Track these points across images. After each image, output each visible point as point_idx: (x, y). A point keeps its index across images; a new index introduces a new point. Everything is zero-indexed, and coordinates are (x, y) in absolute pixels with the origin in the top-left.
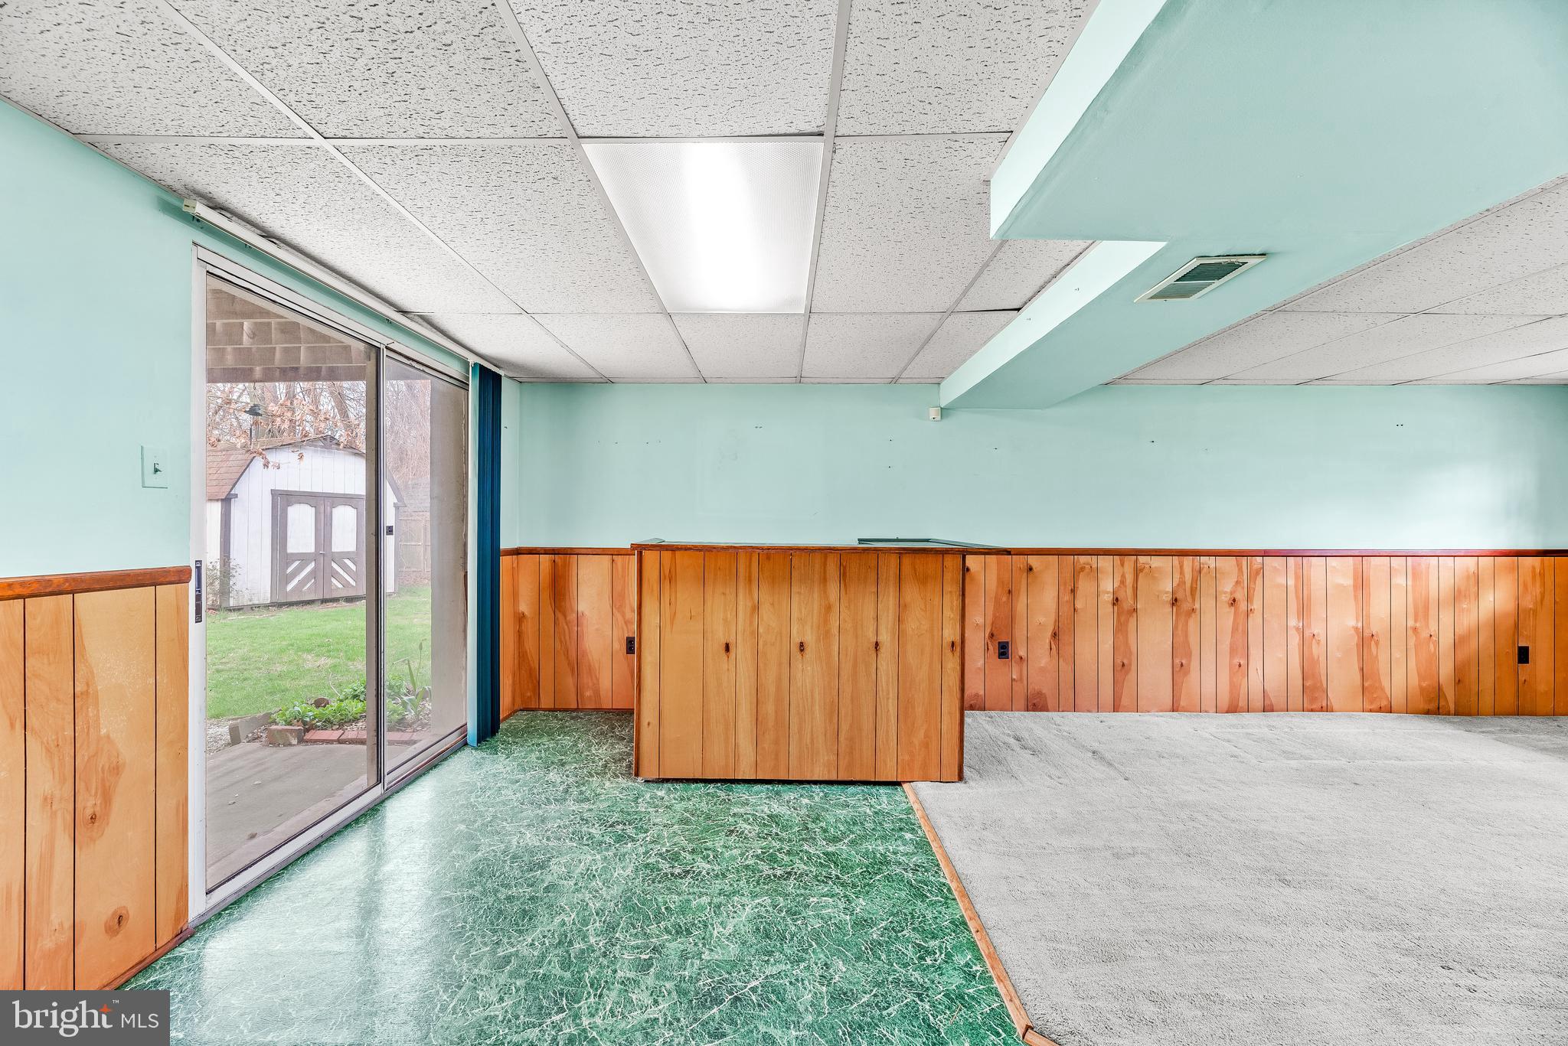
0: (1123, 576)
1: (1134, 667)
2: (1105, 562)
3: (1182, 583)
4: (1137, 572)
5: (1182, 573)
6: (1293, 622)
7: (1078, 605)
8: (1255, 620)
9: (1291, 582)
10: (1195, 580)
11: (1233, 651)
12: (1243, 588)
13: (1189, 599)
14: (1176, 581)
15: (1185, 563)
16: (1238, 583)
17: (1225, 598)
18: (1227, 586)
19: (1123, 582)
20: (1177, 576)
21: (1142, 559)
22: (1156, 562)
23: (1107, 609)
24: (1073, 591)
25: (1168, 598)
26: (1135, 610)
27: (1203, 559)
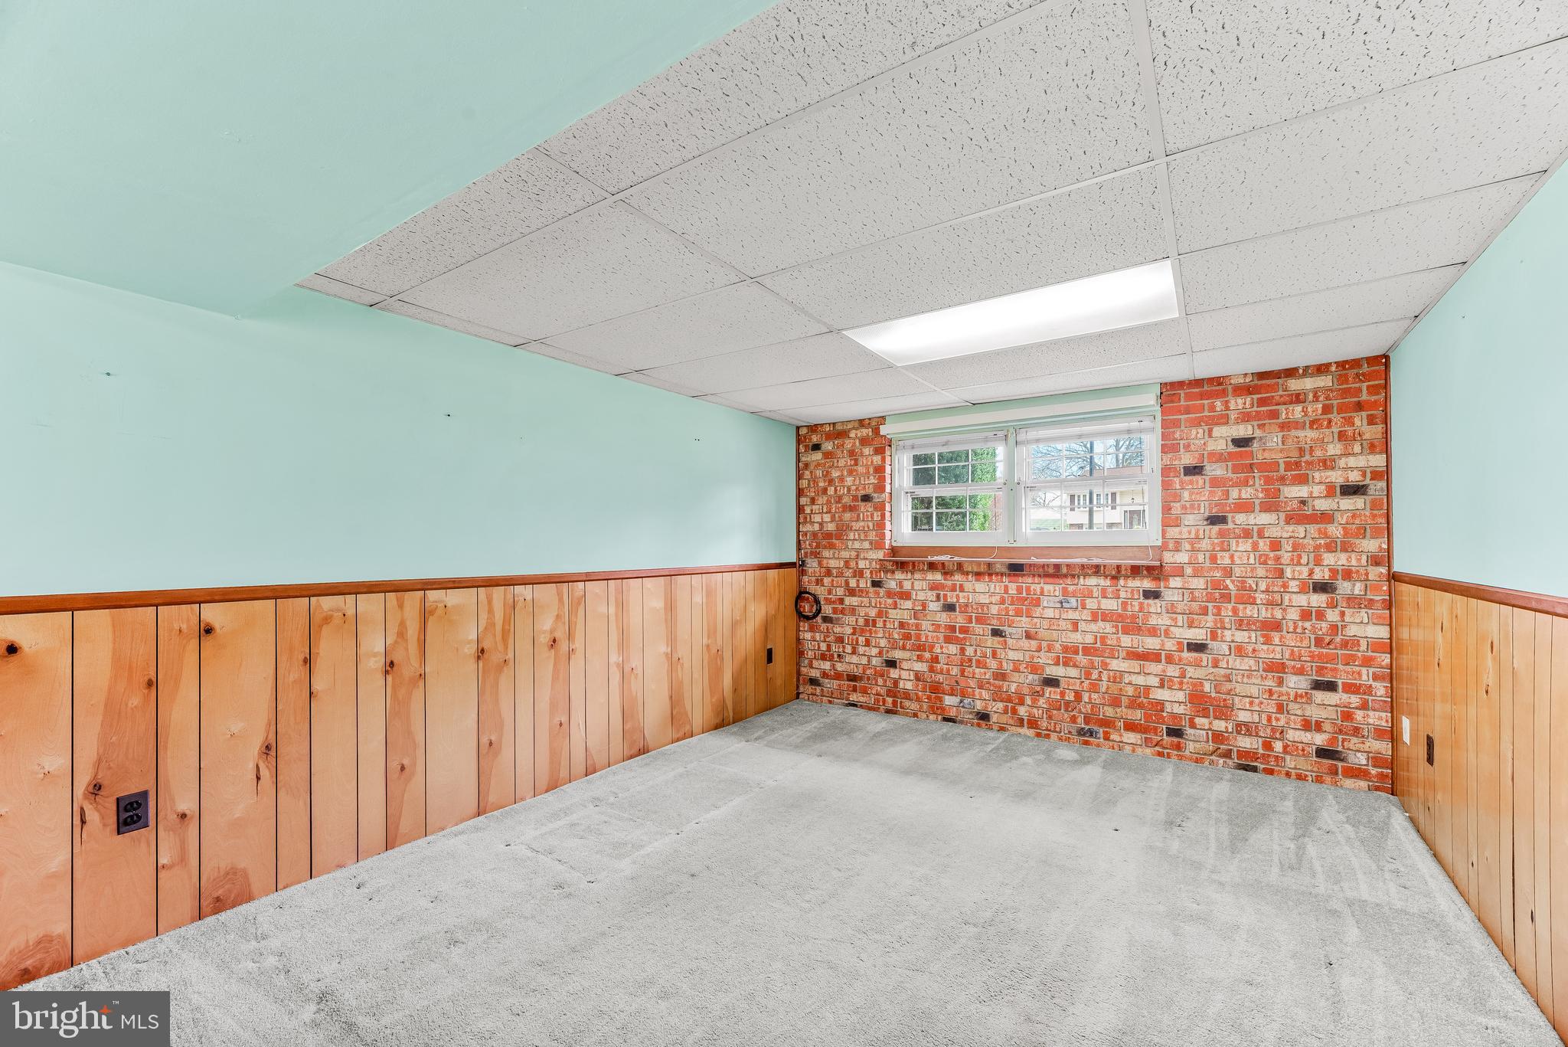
0: (402, 624)
1: (420, 768)
2: (370, 605)
3: (491, 625)
4: (425, 615)
5: (491, 611)
6: (615, 658)
7: (317, 686)
8: (577, 663)
9: (612, 610)
10: (508, 620)
11: (553, 707)
12: (564, 623)
13: (500, 647)
14: (483, 623)
15: (495, 596)
16: (558, 617)
17: (544, 639)
18: (546, 623)
19: (401, 634)
20: (484, 616)
21: (433, 595)
22: (453, 597)
23: (373, 684)
24: (308, 661)
25: (471, 650)
26: (422, 676)
27: (519, 589)
